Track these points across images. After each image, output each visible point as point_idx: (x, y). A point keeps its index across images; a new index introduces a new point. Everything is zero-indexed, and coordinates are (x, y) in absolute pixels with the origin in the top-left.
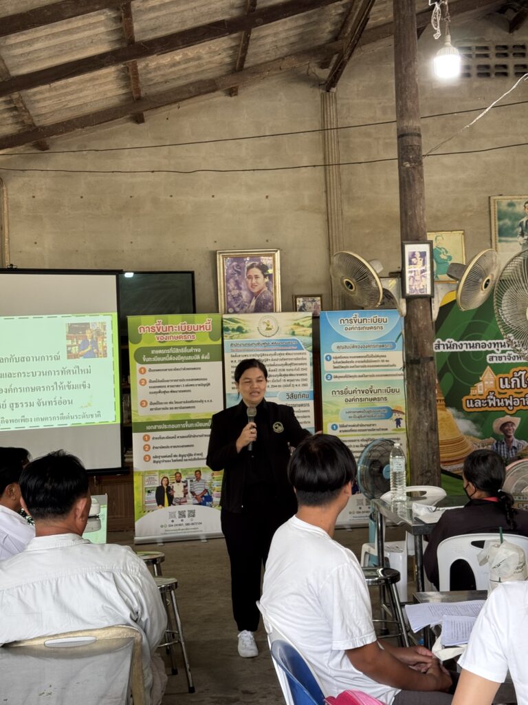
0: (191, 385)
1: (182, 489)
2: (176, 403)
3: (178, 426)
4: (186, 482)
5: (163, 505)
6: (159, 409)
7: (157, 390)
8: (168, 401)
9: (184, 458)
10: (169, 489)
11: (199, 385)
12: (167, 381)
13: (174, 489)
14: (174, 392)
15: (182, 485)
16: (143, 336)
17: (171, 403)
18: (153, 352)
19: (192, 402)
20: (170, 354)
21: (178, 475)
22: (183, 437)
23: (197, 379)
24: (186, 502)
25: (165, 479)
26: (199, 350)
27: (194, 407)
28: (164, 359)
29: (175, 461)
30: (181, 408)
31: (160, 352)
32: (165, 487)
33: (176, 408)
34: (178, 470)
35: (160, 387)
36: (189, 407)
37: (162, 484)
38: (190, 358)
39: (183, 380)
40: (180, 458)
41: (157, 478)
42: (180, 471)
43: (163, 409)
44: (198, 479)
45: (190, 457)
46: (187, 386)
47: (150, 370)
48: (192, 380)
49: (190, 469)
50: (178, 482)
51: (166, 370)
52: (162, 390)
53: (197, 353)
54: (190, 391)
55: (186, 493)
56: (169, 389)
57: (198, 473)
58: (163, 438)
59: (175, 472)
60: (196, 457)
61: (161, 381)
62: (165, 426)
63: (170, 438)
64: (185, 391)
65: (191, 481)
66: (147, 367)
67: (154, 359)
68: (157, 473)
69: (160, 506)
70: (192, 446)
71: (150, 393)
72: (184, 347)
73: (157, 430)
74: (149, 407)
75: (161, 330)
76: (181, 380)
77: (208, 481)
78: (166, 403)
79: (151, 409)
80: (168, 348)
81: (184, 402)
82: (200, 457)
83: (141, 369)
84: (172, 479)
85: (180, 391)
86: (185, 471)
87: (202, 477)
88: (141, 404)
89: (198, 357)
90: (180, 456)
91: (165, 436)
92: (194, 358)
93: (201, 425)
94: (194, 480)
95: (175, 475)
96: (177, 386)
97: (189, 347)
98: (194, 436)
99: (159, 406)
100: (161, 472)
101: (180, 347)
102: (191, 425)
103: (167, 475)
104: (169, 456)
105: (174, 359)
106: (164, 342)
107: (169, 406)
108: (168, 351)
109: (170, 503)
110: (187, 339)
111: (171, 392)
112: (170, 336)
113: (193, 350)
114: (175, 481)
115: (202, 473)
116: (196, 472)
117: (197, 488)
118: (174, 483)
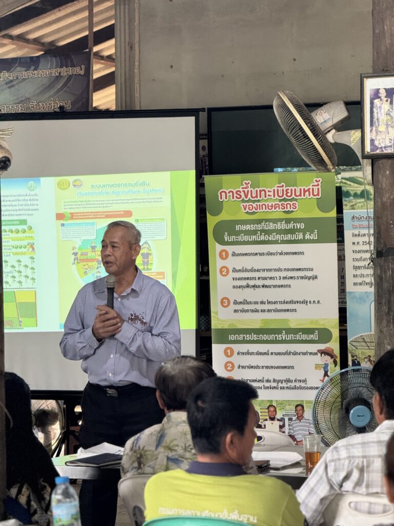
0: (291, 278)
2: (269, 303)
3: (272, 337)
4: (282, 420)
6: (247, 311)
7: (244, 283)
8: (259, 300)
9: (280, 385)
11: (302, 278)
12: (258, 271)
14: (267, 286)
15: (277, 424)
16: (224, 204)
17: (262, 303)
18: (238, 228)
19: (291, 302)
20: (262, 231)
21: (272, 409)
22: (279, 354)
23: (299, 270)
27: (295, 310)
28: (253, 238)
29: (268, 388)
30: (276, 311)
31: (248, 227)
33: (269, 311)
35: (248, 279)
36: (288, 310)
38: (289, 237)
39: (279, 270)
40: (275, 385)
42: (274, 404)
43: (253, 311)
44: (300, 417)
45: (289, 384)
46: (285, 278)
47: (234, 254)
48: (293, 270)
49: (289, 402)
50: (272, 419)
51: (256, 254)
52: (252, 283)
53: (299, 230)
54: (289, 286)
56: (261, 283)
57: (299, 408)
58: (252, 354)
59: (268, 405)
60: (298, 384)
61: (249, 271)
62: (255, 337)
63: (261, 354)
64: (282, 286)
65: (290, 419)
66: (230, 249)
67: (240, 239)
70: (292, 367)
71: (234, 287)
72: (281, 220)
73: (244, 342)
74: (233, 307)
75: (249, 196)
76: (275, 270)
78: (256, 303)
79: (236, 311)
80: (259, 221)
81: (281, 303)
82: (303, 385)
83: (222, 252)
84: (264, 415)
85: (275, 286)
86: (282, 404)
87: (306, 415)
88: (222, 303)
89: (301, 237)
90: (274, 381)
91: (255, 351)
92: (294, 237)
93: (304, 337)
94: (294, 418)
95: (268, 407)
96: (271, 278)
97: (288, 221)
98: (295, 354)
99: (246, 307)
101: (275, 221)
102: (291, 337)
103: (258, 408)
104: (260, 381)
105: (266, 238)
106: (254, 213)
107: (260, 307)
108: (259, 227)
110: (286, 210)
111: (263, 286)
112: (261, 204)
113: (294, 226)
114: (268, 418)
115: (305, 409)
116: (297, 406)
117: (298, 430)
118: (266, 420)
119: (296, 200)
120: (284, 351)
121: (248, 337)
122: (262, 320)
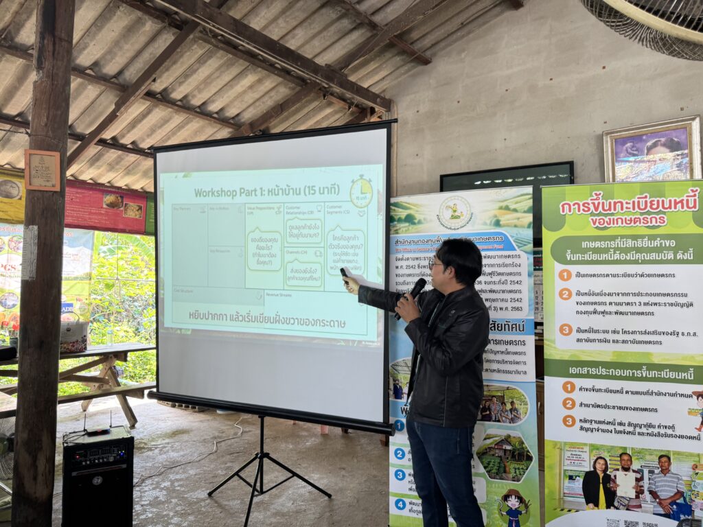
0: (655, 304)
1: (633, 483)
2: (625, 332)
3: (627, 373)
4: (639, 471)
5: (597, 505)
6: (594, 340)
7: (591, 308)
8: (610, 329)
9: (638, 430)
10: (607, 479)
11: (672, 305)
12: (610, 294)
13: (618, 481)
14: (621, 313)
15: (632, 476)
16: (567, 218)
17: (614, 332)
18: (584, 245)
19: (655, 333)
20: (616, 249)
21: (626, 458)
22: (637, 393)
23: (668, 295)
24: (640, 506)
25: (602, 462)
26: (673, 243)
27: (660, 343)
28: (604, 257)
29: (620, 432)
30: (634, 342)
31: (597, 244)
32: (601, 475)
33: (624, 342)
34: (625, 448)
35: (595, 303)
36: (650, 342)
37: (595, 467)
38: (654, 256)
39: (639, 294)
40: (631, 429)
41: (586, 456)
42: (629, 452)
43: (600, 341)
44: (665, 470)
45: (650, 430)
46: (645, 304)
47: (579, 275)
48: (658, 295)
49: (651, 452)
50: (626, 469)
51: (608, 275)
52: (600, 308)
53: (669, 248)
54: (652, 314)
55: (639, 492)
56: (614, 308)
57: (664, 459)
58: (599, 390)
59: (621, 452)
60: (662, 431)
61: (598, 294)
62: (603, 371)
63: (611, 391)
64: (642, 313)
65: (651, 472)
66: (574, 269)
67: (587, 257)
68: (587, 449)
69: (591, 505)
70: (656, 410)
71: (578, 312)
72: (642, 237)
73: (588, 376)
74: (575, 335)
75: (600, 209)
76: (634, 294)
77: (684, 478)
78: (607, 332)
79: (578, 340)
80: (613, 238)
81: (641, 333)
82: (670, 432)
83: (562, 272)
84: (614, 463)
85: (633, 313)
86: (641, 453)
87: (673, 468)
88: (561, 330)
89: (671, 256)
90: (630, 424)
91: (603, 388)
92: (662, 256)
93: (673, 375)
94: (657, 471)
95: (621, 456)
96: (628, 304)
97: (652, 238)
98: (659, 394)
99: (592, 336)
100: (594, 447)
101: (635, 237)
102: (653, 374)
103: (606, 455)
104: (609, 423)
105: (623, 256)
106: (605, 228)
107: (610, 337)
108: (613, 244)
109: (610, 504)
110: (649, 224)
111: (616, 313)
112: (616, 218)
113: (661, 244)
114: (620, 467)
115: (672, 461)
116: (661, 457)
117: (662, 486)
118: (618, 470)
119: (664, 213)
120: (645, 390)
121: (593, 371)
122: (615, 352)
